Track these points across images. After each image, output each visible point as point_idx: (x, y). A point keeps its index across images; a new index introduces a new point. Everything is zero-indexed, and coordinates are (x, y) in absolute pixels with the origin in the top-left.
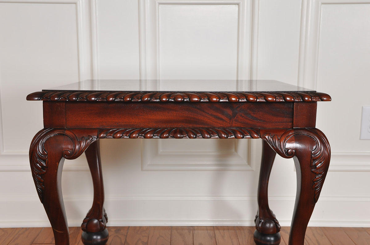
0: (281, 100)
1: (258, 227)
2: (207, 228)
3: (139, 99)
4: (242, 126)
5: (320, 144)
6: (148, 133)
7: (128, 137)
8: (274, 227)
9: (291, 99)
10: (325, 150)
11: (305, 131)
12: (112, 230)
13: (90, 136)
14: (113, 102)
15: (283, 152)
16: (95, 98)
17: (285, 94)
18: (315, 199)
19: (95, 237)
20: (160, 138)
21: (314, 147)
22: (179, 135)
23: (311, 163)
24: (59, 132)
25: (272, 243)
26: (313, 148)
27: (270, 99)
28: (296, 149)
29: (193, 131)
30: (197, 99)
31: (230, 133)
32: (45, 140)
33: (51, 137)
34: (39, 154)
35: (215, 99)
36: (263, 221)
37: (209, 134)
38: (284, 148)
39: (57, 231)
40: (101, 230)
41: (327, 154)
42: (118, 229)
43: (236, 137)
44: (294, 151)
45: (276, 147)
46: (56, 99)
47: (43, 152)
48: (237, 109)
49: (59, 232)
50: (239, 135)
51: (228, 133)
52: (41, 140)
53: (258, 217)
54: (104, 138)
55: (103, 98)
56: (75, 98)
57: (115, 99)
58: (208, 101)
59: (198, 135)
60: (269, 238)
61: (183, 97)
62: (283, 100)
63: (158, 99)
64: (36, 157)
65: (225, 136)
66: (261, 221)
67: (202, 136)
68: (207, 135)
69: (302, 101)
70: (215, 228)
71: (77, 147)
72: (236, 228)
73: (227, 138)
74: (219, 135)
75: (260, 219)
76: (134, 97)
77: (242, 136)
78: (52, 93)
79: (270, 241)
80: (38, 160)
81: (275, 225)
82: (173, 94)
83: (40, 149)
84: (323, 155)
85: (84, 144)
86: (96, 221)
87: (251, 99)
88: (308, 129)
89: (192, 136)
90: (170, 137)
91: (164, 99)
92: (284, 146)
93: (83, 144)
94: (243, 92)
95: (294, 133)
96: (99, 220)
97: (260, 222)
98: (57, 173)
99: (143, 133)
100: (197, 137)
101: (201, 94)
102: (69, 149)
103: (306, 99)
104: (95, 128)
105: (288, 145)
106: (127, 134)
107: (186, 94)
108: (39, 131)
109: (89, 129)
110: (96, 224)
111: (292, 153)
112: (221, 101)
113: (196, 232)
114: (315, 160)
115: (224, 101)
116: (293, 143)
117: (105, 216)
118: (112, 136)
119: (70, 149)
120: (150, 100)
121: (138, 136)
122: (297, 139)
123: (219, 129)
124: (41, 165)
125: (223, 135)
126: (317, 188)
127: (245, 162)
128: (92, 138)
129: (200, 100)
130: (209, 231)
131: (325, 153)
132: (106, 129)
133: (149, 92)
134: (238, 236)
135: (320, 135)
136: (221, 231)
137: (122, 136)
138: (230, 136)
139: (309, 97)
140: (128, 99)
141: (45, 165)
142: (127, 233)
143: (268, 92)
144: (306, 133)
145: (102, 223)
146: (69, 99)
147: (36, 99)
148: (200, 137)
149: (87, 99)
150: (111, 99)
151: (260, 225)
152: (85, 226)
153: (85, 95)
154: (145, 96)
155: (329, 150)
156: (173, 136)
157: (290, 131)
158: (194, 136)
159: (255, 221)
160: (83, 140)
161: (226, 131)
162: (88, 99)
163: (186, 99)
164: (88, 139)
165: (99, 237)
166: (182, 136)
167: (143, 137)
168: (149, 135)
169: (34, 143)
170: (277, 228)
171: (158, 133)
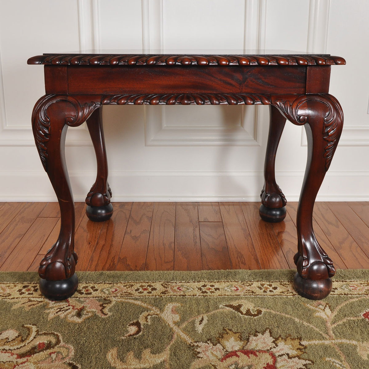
0: (294, 64)
1: (264, 202)
2: (212, 203)
3: (144, 62)
4: (252, 92)
5: (333, 110)
6: (154, 99)
7: (133, 104)
8: (280, 201)
9: (305, 62)
10: (338, 116)
11: (318, 97)
12: (116, 205)
13: (93, 102)
14: (116, 65)
15: (295, 119)
16: (98, 61)
17: (298, 58)
18: (326, 168)
19: (99, 211)
20: (166, 104)
21: (327, 114)
22: (186, 102)
23: (323, 130)
24: (61, 98)
25: (278, 217)
26: (325, 115)
27: (282, 62)
28: (308, 116)
29: (201, 97)
30: (205, 63)
31: (240, 99)
32: (47, 107)
33: (53, 103)
34: (42, 121)
35: (224, 63)
36: (269, 195)
37: (218, 100)
38: (296, 114)
39: (62, 200)
40: (106, 204)
41: (340, 121)
42: (122, 205)
43: (246, 104)
44: (306, 118)
45: (288, 113)
46: (57, 63)
47: (45, 118)
48: (247, 73)
49: (65, 201)
50: (249, 101)
51: (238, 100)
52: (43, 107)
53: (265, 192)
54: (108, 104)
55: (106, 62)
56: (77, 62)
57: (119, 63)
58: (217, 64)
59: (206, 101)
60: (274, 212)
61: (190, 60)
62: (296, 64)
63: (165, 62)
64: (38, 124)
65: (235, 102)
66: (268, 195)
67: (210, 102)
68: (216, 101)
69: (316, 64)
70: (219, 203)
71: (80, 114)
72: (242, 203)
73: (237, 104)
74: (229, 101)
75: (266, 194)
76: (139, 61)
77: (252, 102)
78: (53, 57)
79: (276, 215)
80: (41, 127)
81: (281, 199)
82: (180, 57)
83: (42, 115)
84: (336, 121)
85: (88, 110)
86: (100, 196)
87: (263, 62)
88: (321, 95)
89: (200, 102)
90: (176, 103)
91: (170, 63)
92: (296, 113)
93: (86, 111)
94: (254, 55)
95: (307, 99)
96: (103, 195)
97: (266, 196)
98: (60, 140)
99: (148, 98)
100: (205, 103)
101: (210, 58)
102: (71, 115)
103: (320, 62)
104: (98, 94)
105: (300, 112)
106: (132, 100)
107: (194, 57)
108: (41, 97)
109: (92, 95)
110: (101, 198)
111: (304, 119)
112: (231, 64)
113: (201, 207)
114: (327, 127)
115: (234, 64)
116: (305, 109)
117: (109, 190)
118: (116, 102)
119: (73, 116)
120: (156, 63)
121: (143, 103)
122: (310, 105)
123: (229, 95)
124: (44, 132)
125: (233, 101)
126: (328, 156)
127: (251, 137)
128: (96, 105)
129: (209, 64)
130: (214, 207)
131: (337, 120)
132: (110, 95)
133: (155, 55)
134: (243, 211)
135: (334, 101)
136: (227, 207)
137: (126, 102)
138: (240, 102)
139: (323, 61)
140: (133, 63)
141: (48, 132)
142: (132, 208)
143: (280, 55)
144: (318, 99)
145: (107, 198)
146: (70, 63)
147: (37, 63)
148: (208, 103)
149: (89, 63)
150: (115, 62)
151: (266, 200)
152: (89, 200)
153: (87, 59)
154: (150, 59)
155: (342, 117)
156: (180, 102)
157: (302, 97)
158: (202, 102)
159: (261, 195)
160: (86, 106)
161: (236, 96)
162: (91, 63)
163: (193, 62)
164: (92, 106)
165: (103, 212)
166: (190, 102)
167: (148, 103)
168: (154, 102)
169: (36, 110)
170: (283, 202)
171: (164, 99)
